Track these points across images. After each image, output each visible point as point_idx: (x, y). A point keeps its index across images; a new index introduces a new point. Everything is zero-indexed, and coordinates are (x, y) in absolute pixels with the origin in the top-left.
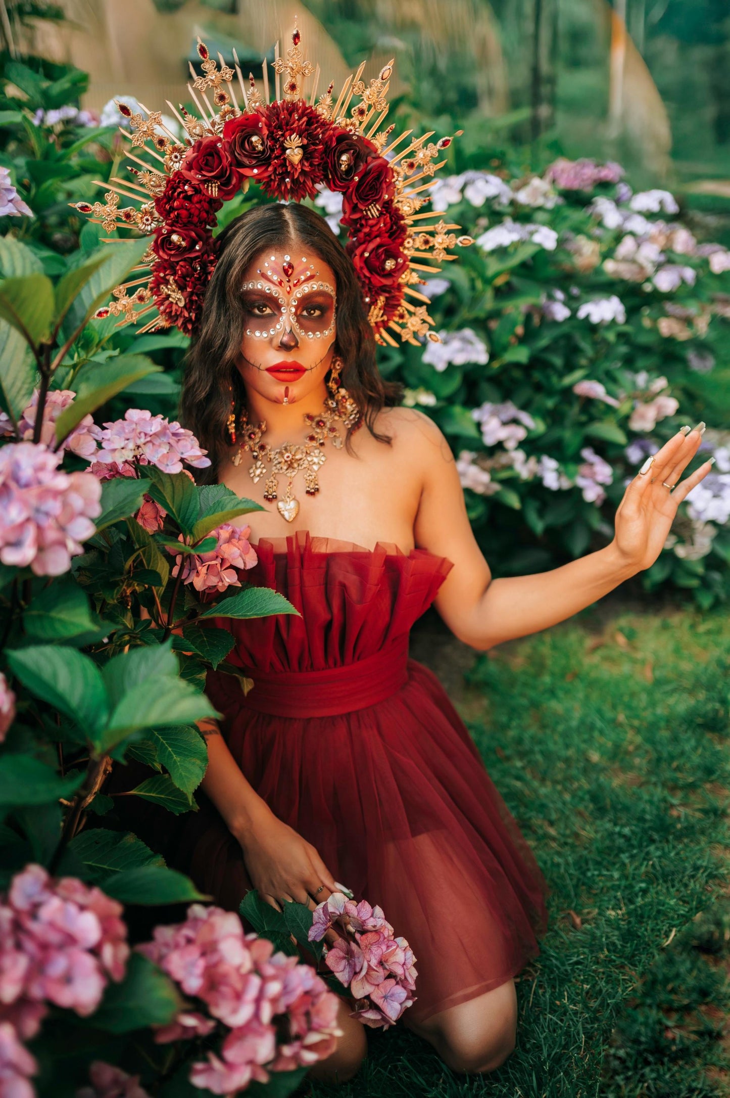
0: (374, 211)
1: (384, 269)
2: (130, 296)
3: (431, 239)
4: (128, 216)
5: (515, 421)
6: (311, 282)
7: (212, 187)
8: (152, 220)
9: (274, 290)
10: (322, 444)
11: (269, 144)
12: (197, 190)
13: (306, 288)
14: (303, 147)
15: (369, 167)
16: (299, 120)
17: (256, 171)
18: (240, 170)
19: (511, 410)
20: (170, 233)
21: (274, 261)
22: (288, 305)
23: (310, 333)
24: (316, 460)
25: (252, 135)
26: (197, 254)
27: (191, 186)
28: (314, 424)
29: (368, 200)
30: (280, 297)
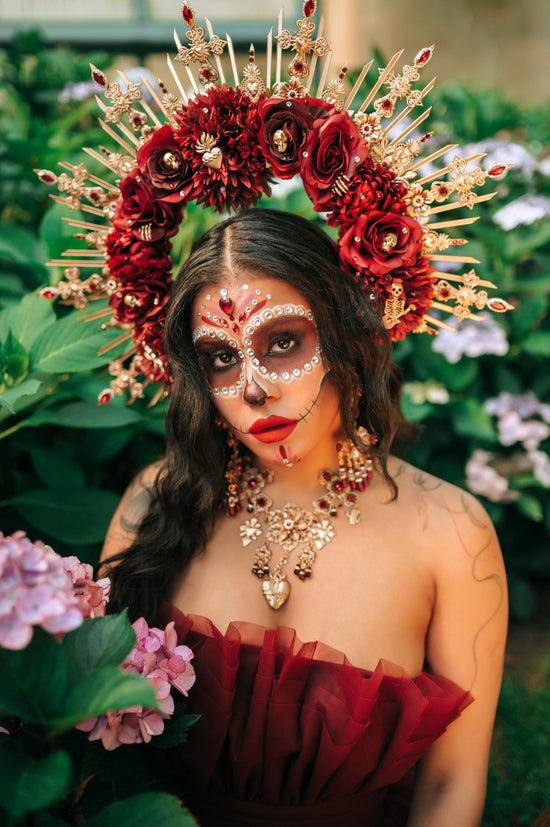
0: (342, 185)
1: (380, 249)
2: (127, 370)
3: (448, 184)
4: (92, 286)
5: (537, 417)
6: (263, 311)
7: (144, 230)
8: (116, 283)
9: (220, 333)
10: (334, 514)
11: (184, 156)
12: (132, 239)
14: (219, 145)
15: (321, 132)
16: (209, 113)
17: (182, 194)
18: (166, 200)
19: (531, 403)
20: (124, 295)
21: (211, 300)
22: (243, 347)
23: (285, 373)
24: (321, 534)
27: (126, 235)
28: (329, 485)
30: (229, 339)
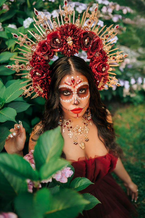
0: (97, 55)
1: (102, 71)
2: (28, 89)
3: (115, 57)
4: (22, 67)
6: (81, 83)
7: (46, 56)
8: (30, 67)
9: (70, 87)
11: (62, 41)
12: (41, 58)
13: (79, 86)
14: (73, 40)
15: (94, 41)
16: (70, 31)
17: (59, 50)
18: (54, 50)
20: (36, 72)
21: (68, 79)
22: (74, 91)
23: (82, 98)
24: (87, 130)
25: (56, 39)
26: (45, 77)
27: (39, 57)
28: (84, 119)
29: (95, 51)
30: (72, 89)
